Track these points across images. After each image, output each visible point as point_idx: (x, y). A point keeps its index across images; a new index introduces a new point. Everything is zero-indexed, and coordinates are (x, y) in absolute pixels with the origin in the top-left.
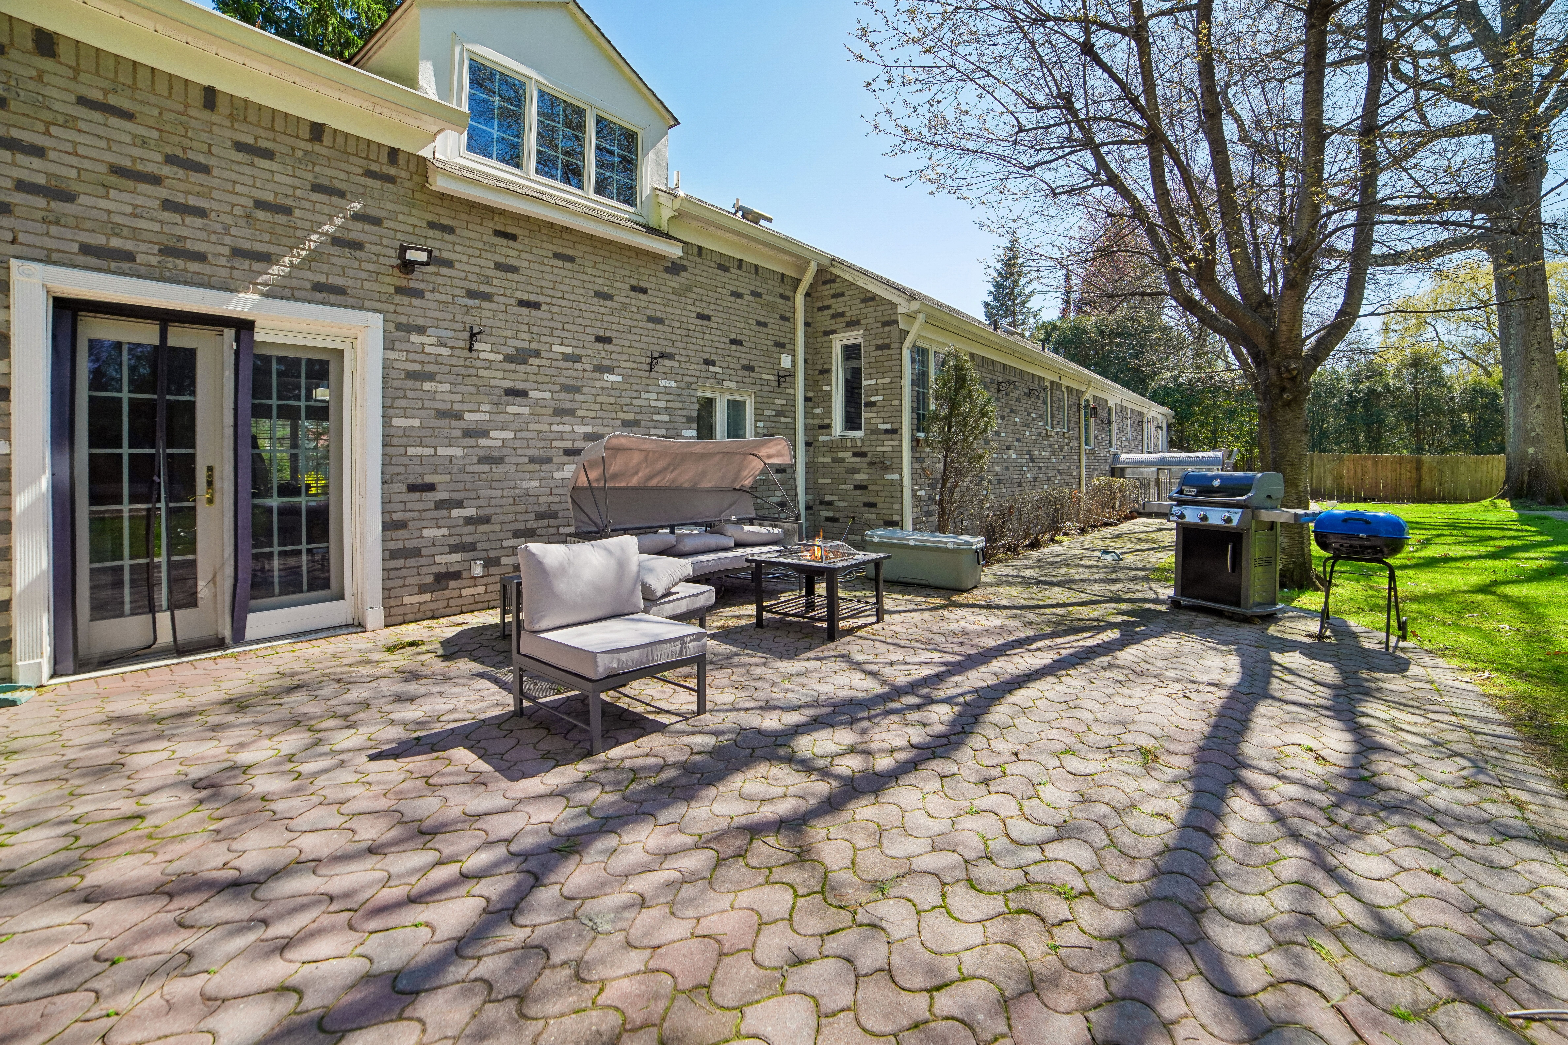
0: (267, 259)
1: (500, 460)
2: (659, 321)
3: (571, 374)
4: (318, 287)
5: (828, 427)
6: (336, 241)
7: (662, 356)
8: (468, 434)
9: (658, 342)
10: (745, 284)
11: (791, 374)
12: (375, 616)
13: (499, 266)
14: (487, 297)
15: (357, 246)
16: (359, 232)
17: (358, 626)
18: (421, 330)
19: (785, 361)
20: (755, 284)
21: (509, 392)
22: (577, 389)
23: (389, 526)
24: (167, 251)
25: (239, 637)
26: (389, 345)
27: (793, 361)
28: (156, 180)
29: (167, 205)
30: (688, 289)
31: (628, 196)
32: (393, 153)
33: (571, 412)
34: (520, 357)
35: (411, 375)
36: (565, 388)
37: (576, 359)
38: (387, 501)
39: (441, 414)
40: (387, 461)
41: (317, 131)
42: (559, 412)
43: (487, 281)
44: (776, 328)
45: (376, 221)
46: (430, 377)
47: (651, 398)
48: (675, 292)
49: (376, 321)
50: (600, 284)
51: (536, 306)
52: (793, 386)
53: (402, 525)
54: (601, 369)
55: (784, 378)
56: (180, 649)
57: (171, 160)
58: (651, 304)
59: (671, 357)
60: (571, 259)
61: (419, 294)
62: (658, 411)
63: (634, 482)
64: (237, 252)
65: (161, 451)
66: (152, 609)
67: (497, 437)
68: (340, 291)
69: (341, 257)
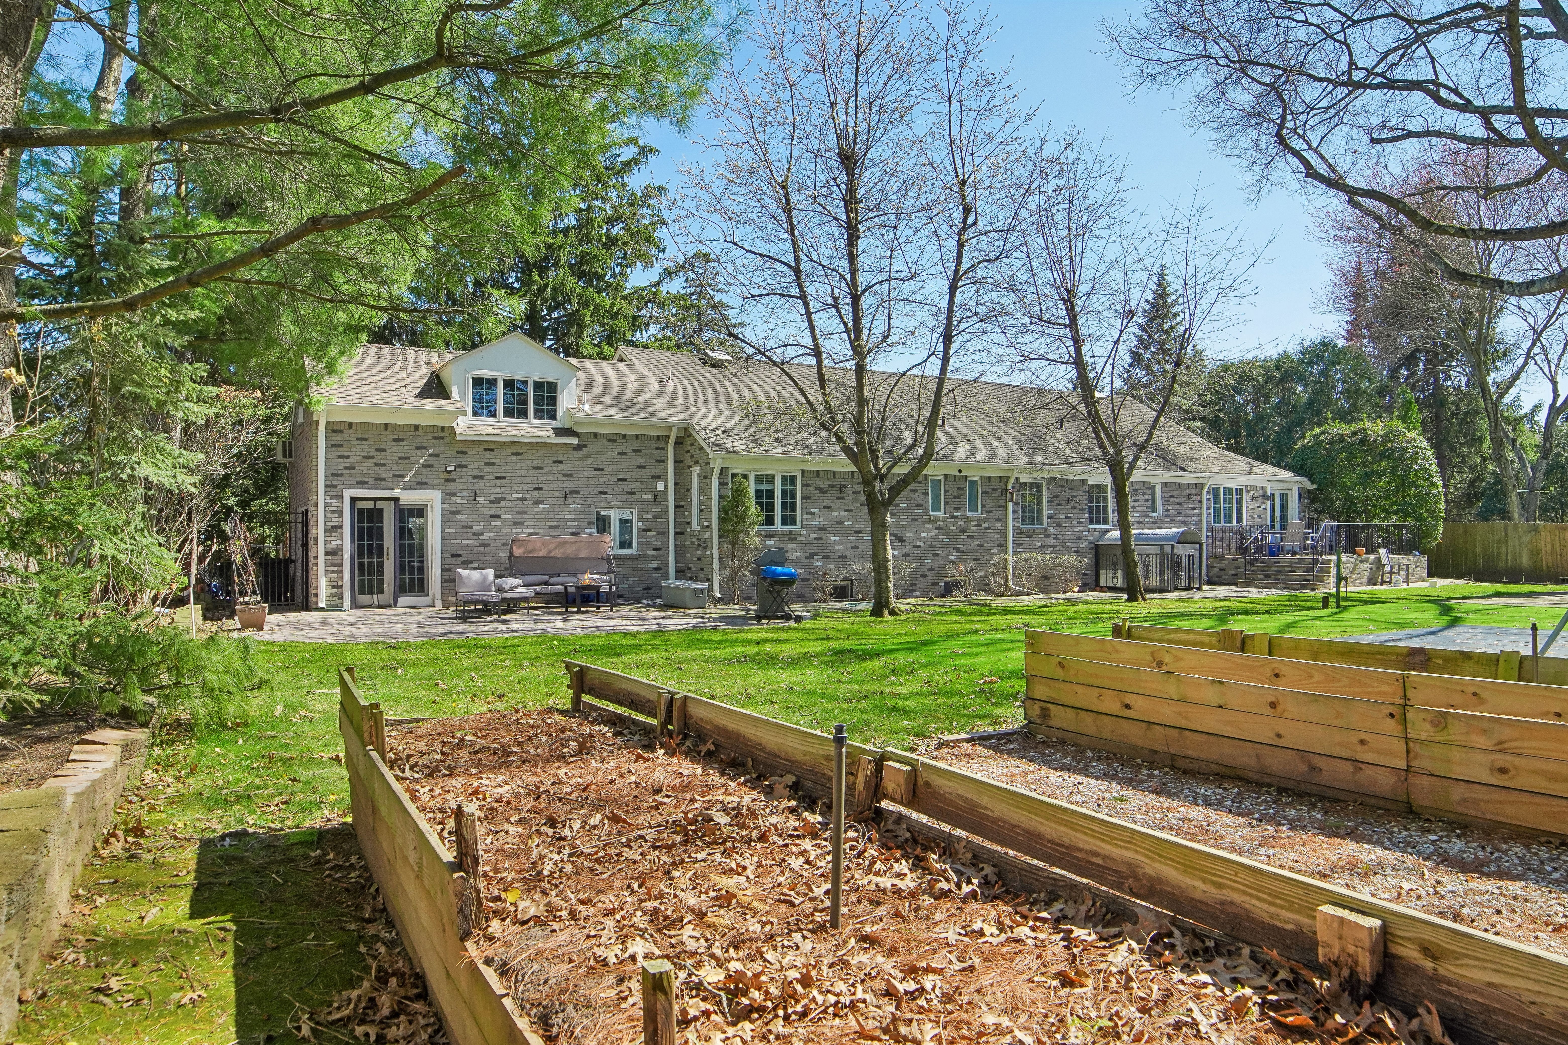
0: (402, 476)
1: (488, 545)
2: (571, 475)
3: (521, 506)
4: (419, 483)
5: (689, 523)
6: (424, 466)
7: (573, 492)
8: (474, 534)
9: (568, 485)
10: (628, 447)
11: (665, 492)
12: (439, 603)
13: (487, 464)
14: (482, 477)
15: (431, 466)
16: (432, 461)
17: (433, 606)
18: (455, 495)
19: (660, 486)
20: (636, 445)
21: (492, 516)
22: (525, 513)
23: (443, 570)
24: (376, 479)
25: (396, 605)
26: (443, 501)
27: (666, 486)
28: (372, 457)
29: (376, 464)
30: (589, 456)
31: (553, 416)
32: (443, 428)
33: (522, 523)
34: (497, 501)
35: (452, 512)
36: (518, 513)
37: (525, 499)
38: (443, 560)
39: (463, 527)
40: (443, 545)
41: (417, 427)
42: (515, 524)
43: (481, 471)
44: (653, 467)
45: (437, 455)
46: (459, 513)
47: (566, 514)
48: (579, 459)
49: (438, 493)
50: (536, 463)
51: (504, 478)
52: (667, 500)
53: (449, 570)
54: (537, 502)
55: (657, 497)
56: (380, 607)
57: (377, 450)
58: (565, 468)
59: (578, 492)
60: (520, 454)
61: (454, 481)
62: (570, 520)
63: (541, 554)
64: (394, 476)
65: (375, 543)
66: (372, 593)
67: (487, 535)
68: (426, 484)
69: (426, 472)
